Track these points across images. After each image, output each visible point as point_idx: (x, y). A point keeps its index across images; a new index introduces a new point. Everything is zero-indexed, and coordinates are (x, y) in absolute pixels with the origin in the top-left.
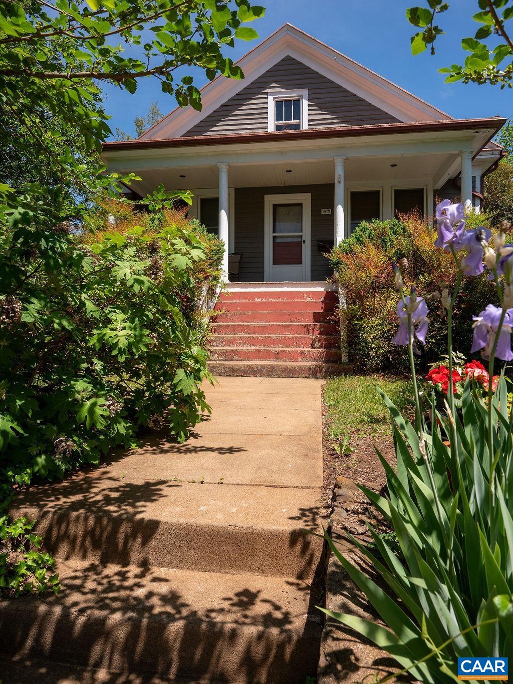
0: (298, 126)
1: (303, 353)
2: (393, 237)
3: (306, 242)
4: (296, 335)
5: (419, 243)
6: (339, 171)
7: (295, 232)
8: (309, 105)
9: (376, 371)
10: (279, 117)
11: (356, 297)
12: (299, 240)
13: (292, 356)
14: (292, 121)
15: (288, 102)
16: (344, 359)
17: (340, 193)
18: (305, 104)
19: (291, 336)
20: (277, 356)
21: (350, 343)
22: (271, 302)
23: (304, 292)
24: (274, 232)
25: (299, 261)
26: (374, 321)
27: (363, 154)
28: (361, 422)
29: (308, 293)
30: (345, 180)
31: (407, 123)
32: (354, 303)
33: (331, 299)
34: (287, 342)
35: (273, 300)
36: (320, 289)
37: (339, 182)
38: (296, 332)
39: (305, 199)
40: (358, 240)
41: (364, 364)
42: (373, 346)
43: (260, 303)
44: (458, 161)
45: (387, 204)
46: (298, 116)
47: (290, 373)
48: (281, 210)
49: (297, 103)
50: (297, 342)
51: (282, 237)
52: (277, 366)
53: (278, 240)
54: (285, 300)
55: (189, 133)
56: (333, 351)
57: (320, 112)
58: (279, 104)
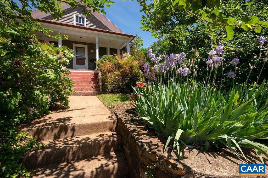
0: (83, 25)
1: (89, 89)
2: (112, 59)
3: (86, 59)
4: (86, 84)
5: (119, 62)
6: (97, 40)
7: (82, 55)
8: (87, 20)
9: (110, 93)
10: (77, 21)
11: (104, 74)
12: (84, 58)
13: (86, 90)
14: (81, 24)
15: (80, 18)
16: (101, 90)
17: (97, 46)
18: (85, 19)
19: (85, 84)
20: (81, 90)
21: (103, 86)
22: (78, 75)
23: (88, 73)
24: (76, 55)
25: (84, 64)
26: (109, 80)
27: (103, 37)
28: (113, 102)
29: (89, 73)
30: (99, 43)
31: (113, 31)
32: (104, 76)
33: (96, 75)
34: (84, 86)
35: (78, 74)
36: (92, 72)
37: (97, 43)
38: (86, 83)
39: (86, 47)
40: (103, 59)
41: (106, 91)
42: (109, 86)
43: (74, 75)
44: (126, 43)
45: (108, 51)
46: (83, 22)
47: (86, 94)
48: (78, 49)
49: (83, 18)
50: (87, 86)
51: (79, 57)
52: (82, 93)
53: (77, 57)
54: (82, 74)
55: (44, 18)
56: (98, 88)
57: (90, 23)
58: (77, 17)
